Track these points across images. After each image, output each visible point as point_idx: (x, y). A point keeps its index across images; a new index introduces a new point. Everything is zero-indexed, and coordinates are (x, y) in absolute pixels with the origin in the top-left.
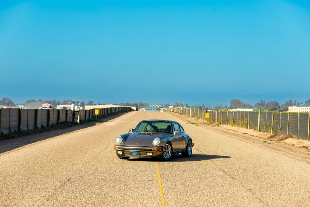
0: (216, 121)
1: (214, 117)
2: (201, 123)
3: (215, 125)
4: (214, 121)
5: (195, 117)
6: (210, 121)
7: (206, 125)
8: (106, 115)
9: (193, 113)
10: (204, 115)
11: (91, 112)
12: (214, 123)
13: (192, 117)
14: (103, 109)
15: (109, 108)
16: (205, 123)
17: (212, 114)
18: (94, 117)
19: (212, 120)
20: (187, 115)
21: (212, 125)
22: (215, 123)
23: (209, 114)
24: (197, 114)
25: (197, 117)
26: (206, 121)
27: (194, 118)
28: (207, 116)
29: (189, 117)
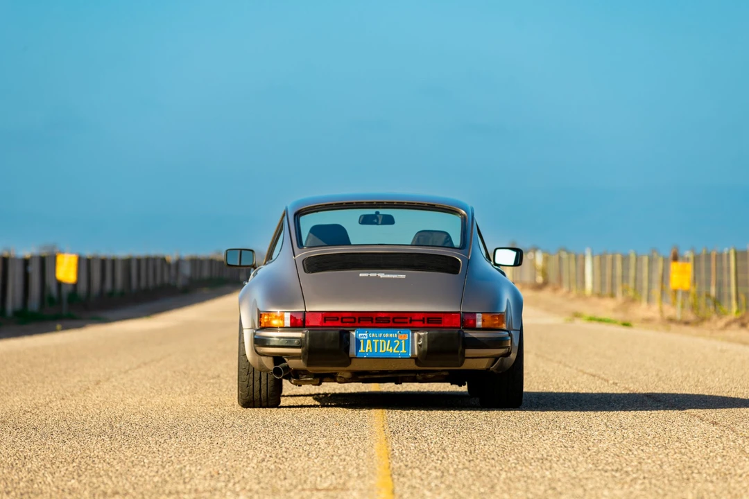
0: (730, 306)
1: (719, 285)
2: (648, 321)
3: (721, 323)
4: (717, 301)
5: (613, 295)
6: (694, 308)
7: (673, 326)
8: (122, 294)
9: (602, 275)
10: (665, 278)
11: (34, 270)
12: (720, 315)
13: (595, 300)
14: (103, 262)
15: (139, 261)
16: (671, 320)
17: (708, 270)
18: (51, 300)
19: (708, 296)
20: (570, 291)
21: (706, 324)
22: (725, 314)
23: (689, 267)
24: (625, 278)
25: (624, 291)
26: (673, 311)
27: (609, 303)
28: (681, 276)
29: (582, 296)
